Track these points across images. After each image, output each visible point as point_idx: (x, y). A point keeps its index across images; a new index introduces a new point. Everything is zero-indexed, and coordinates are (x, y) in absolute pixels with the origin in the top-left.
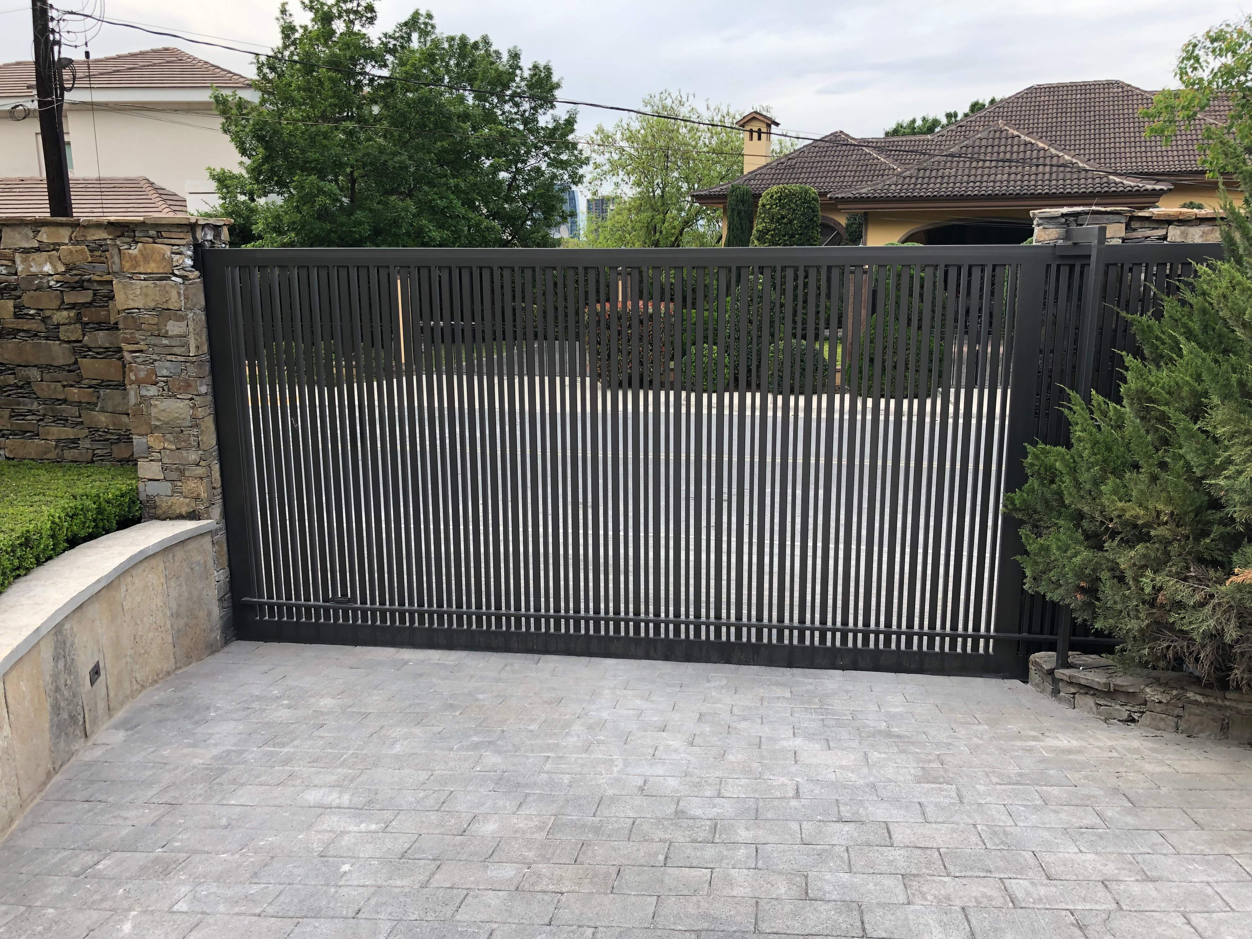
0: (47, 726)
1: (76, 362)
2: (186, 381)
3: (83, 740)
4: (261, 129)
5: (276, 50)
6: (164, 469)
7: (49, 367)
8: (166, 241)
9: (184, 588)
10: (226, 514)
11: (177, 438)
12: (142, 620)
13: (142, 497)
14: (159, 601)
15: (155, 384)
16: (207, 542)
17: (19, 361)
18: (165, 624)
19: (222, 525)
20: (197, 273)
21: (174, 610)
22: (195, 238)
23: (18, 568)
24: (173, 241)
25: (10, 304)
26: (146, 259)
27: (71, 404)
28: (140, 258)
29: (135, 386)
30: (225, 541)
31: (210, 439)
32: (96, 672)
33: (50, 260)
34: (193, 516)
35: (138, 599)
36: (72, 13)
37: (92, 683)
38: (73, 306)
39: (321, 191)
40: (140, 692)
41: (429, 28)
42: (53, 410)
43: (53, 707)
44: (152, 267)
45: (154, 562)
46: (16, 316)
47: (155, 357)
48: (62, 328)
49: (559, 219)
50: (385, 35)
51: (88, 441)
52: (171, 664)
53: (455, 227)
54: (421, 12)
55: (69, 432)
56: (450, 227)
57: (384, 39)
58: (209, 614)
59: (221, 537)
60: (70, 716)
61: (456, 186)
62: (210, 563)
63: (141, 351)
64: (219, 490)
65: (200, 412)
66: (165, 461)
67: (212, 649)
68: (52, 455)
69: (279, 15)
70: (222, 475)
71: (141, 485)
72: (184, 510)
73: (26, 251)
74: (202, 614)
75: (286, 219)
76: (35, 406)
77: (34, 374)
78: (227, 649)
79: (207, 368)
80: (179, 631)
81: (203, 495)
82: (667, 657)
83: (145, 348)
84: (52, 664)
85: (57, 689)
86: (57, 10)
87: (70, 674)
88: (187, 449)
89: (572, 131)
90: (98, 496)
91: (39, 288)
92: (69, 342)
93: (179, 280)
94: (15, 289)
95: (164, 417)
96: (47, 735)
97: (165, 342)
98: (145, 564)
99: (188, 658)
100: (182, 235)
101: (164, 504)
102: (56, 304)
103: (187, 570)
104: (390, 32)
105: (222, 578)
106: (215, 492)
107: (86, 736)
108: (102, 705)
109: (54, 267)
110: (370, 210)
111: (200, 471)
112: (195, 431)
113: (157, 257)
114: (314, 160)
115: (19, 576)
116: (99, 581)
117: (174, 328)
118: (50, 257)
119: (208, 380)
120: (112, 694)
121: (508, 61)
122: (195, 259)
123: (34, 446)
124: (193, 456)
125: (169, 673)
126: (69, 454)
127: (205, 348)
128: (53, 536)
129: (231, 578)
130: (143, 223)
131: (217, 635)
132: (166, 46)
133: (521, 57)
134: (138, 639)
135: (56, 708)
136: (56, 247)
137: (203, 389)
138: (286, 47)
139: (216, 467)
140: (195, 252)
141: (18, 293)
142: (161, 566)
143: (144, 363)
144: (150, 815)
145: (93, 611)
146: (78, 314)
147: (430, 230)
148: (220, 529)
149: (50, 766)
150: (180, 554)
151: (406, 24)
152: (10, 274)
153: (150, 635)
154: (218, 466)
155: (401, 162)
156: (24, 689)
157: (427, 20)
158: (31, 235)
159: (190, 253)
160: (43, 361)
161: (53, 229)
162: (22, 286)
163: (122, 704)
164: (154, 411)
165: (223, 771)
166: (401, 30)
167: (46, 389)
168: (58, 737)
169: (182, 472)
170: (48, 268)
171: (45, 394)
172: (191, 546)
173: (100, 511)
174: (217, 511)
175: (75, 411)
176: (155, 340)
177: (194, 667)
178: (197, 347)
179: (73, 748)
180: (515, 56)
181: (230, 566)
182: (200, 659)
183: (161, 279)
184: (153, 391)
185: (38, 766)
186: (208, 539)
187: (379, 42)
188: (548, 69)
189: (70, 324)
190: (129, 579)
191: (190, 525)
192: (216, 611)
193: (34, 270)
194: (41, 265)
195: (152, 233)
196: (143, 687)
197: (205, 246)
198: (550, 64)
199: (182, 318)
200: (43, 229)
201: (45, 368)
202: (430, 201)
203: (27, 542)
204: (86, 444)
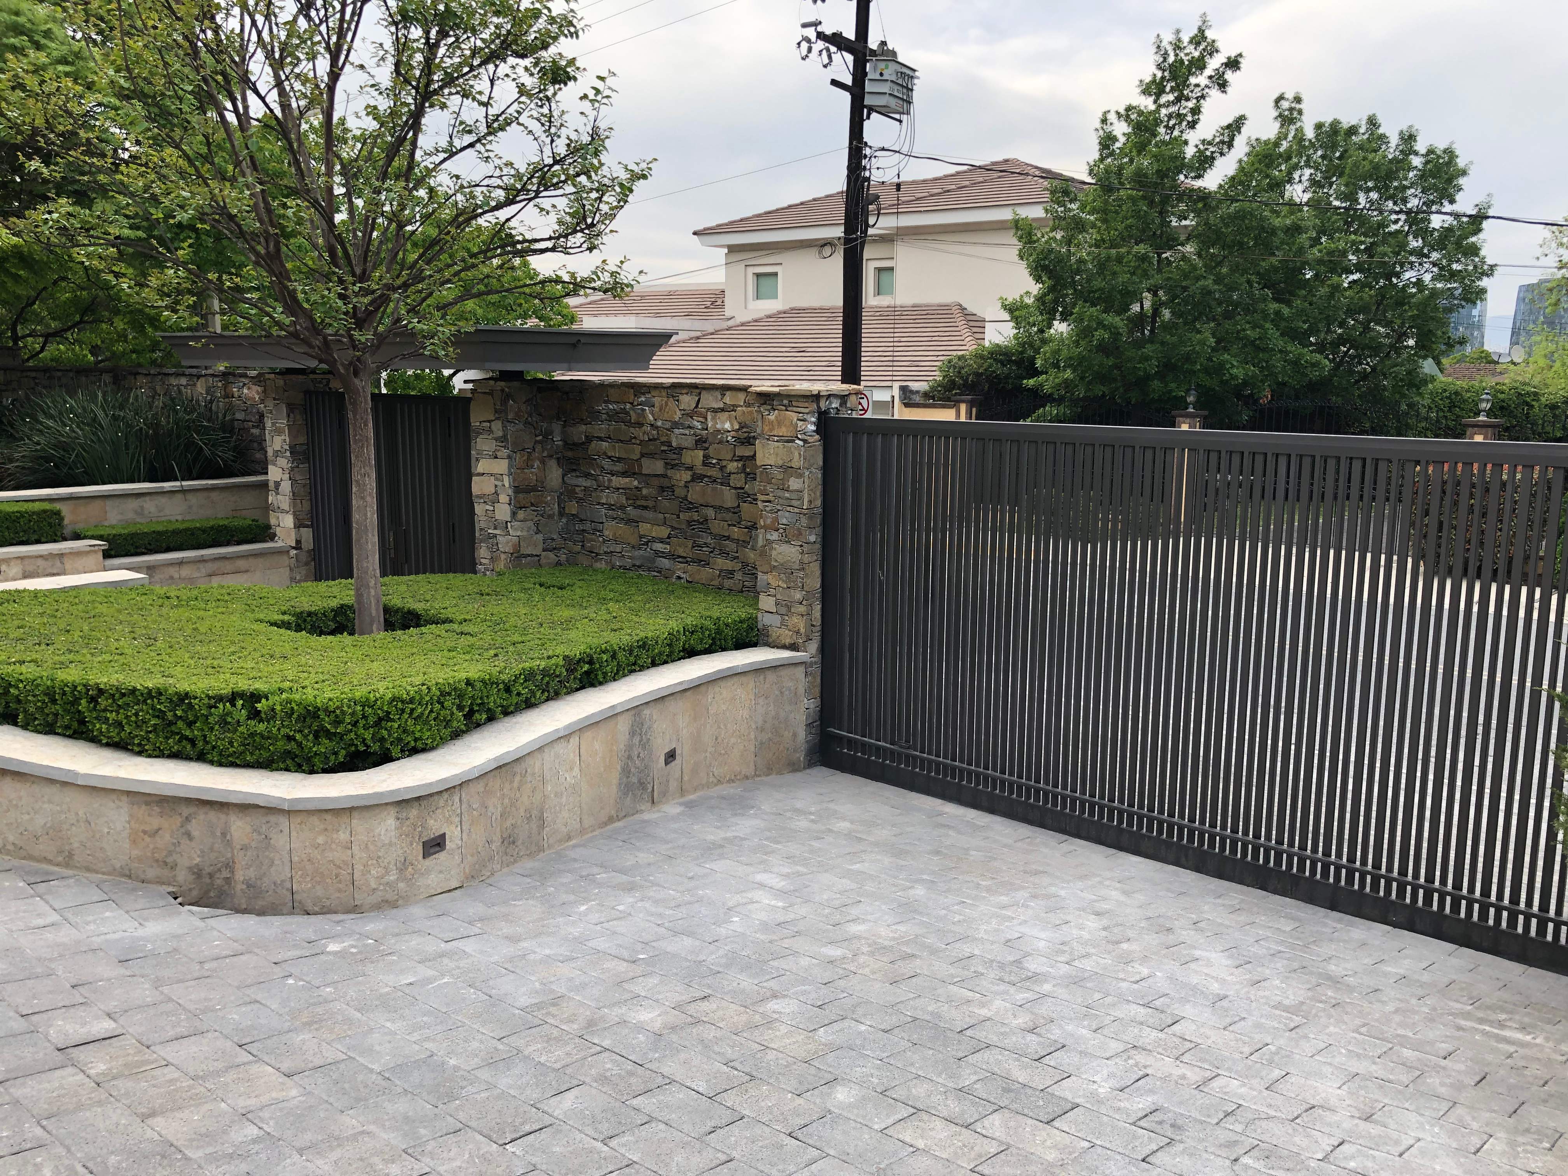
0: (615, 781)
1: (739, 506)
2: (799, 530)
3: (649, 804)
4: (1045, 258)
5: (1092, 163)
6: (777, 604)
7: (720, 508)
8: (795, 409)
9: (771, 708)
10: (823, 649)
11: (789, 578)
12: (725, 725)
13: (760, 626)
14: (746, 714)
15: (777, 530)
16: (800, 671)
17: (702, 502)
18: (749, 733)
19: (818, 659)
20: (817, 437)
21: (760, 724)
22: (819, 407)
23: (634, 664)
24: (799, 410)
25: (701, 453)
26: (780, 423)
27: (733, 540)
28: (775, 423)
29: (763, 531)
30: (819, 674)
31: (815, 582)
32: (671, 756)
33: (730, 418)
34: (793, 647)
35: (724, 707)
36: (883, 149)
37: (667, 763)
38: (741, 458)
39: (1101, 324)
40: (716, 785)
41: (1295, 114)
42: (720, 545)
43: (623, 770)
44: (783, 431)
45: (743, 679)
46: (704, 464)
47: (779, 507)
48: (732, 476)
49: (1443, 347)
50: (1203, 141)
51: (740, 573)
52: (751, 771)
53: (1267, 362)
54: (1286, 96)
55: (728, 565)
56: (1259, 362)
57: (1201, 147)
58: (795, 735)
59: (817, 670)
60: (639, 781)
61: (1278, 313)
62: (801, 690)
63: (769, 501)
64: (819, 628)
65: (806, 558)
66: (779, 597)
67: (794, 767)
68: (715, 583)
69: (1098, 125)
70: (823, 616)
71: (760, 615)
72: (788, 641)
73: (715, 411)
74: (788, 735)
75: (1065, 353)
76: (709, 540)
77: (711, 513)
78: (808, 771)
79: (819, 520)
80: (762, 743)
81: (802, 630)
82: (1199, 868)
83: (772, 499)
84: (627, 736)
85: (629, 757)
86: (870, 147)
87: (644, 748)
88: (795, 588)
89: (1479, 230)
90: (718, 619)
91: (720, 442)
92: (736, 488)
93: (801, 443)
94: (705, 442)
95: (780, 559)
96: (614, 789)
97: (787, 495)
98: (735, 679)
99: (769, 770)
100: (806, 405)
101: (775, 633)
102: (729, 457)
103: (777, 692)
104: (1209, 138)
105: (812, 706)
106: (814, 629)
107: (653, 802)
108: (673, 785)
109: (732, 425)
110: (1163, 343)
111: (802, 609)
112: (801, 574)
113: (787, 423)
114: (1099, 289)
115: (634, 671)
116: (681, 683)
117: (794, 483)
118: (730, 416)
119: (819, 530)
120: (686, 778)
121: (1398, 145)
122: (818, 424)
123: (705, 574)
124: (798, 595)
125: (747, 778)
126: (728, 583)
127: (819, 503)
128: (670, 645)
129: (822, 711)
130: (778, 394)
131: (801, 756)
132: (1006, 157)
133: (1418, 138)
134: (719, 740)
135: (626, 771)
136: (734, 408)
137: (812, 538)
138: (1102, 160)
139: (817, 608)
140: (819, 419)
141: (706, 445)
142: (752, 684)
143: (771, 512)
144: (651, 858)
145: (673, 706)
146: (744, 465)
147: (1233, 366)
148: (816, 663)
149: (613, 813)
150: (771, 676)
151: (1229, 127)
152: (703, 429)
153: (733, 740)
154: (819, 607)
155: (1203, 288)
156: (597, 747)
157: (1293, 105)
158: (720, 397)
159: (813, 419)
160: (717, 503)
161: (734, 393)
162: (710, 439)
163: (696, 790)
164: (774, 553)
165: (722, 846)
166: (1223, 134)
167: (718, 527)
168: (626, 794)
169: (789, 608)
170: (727, 426)
171: (715, 530)
172: (784, 672)
173: (719, 631)
174: (813, 647)
175: (733, 546)
176: (780, 493)
177: (773, 778)
178: (810, 502)
179: (638, 808)
180: (1408, 138)
181: (822, 697)
182: (780, 773)
183: (788, 441)
184: (775, 536)
185: (602, 808)
186: (801, 670)
187: (1195, 150)
188: (1450, 153)
189: (737, 473)
190: (717, 689)
191: (786, 654)
192: (802, 734)
193: (718, 426)
194: (723, 423)
195: (785, 402)
196: (719, 782)
197: (829, 413)
198: (1454, 146)
199: (801, 476)
200: (728, 393)
201: (718, 508)
202: (1238, 332)
203: (643, 645)
204: (738, 576)
